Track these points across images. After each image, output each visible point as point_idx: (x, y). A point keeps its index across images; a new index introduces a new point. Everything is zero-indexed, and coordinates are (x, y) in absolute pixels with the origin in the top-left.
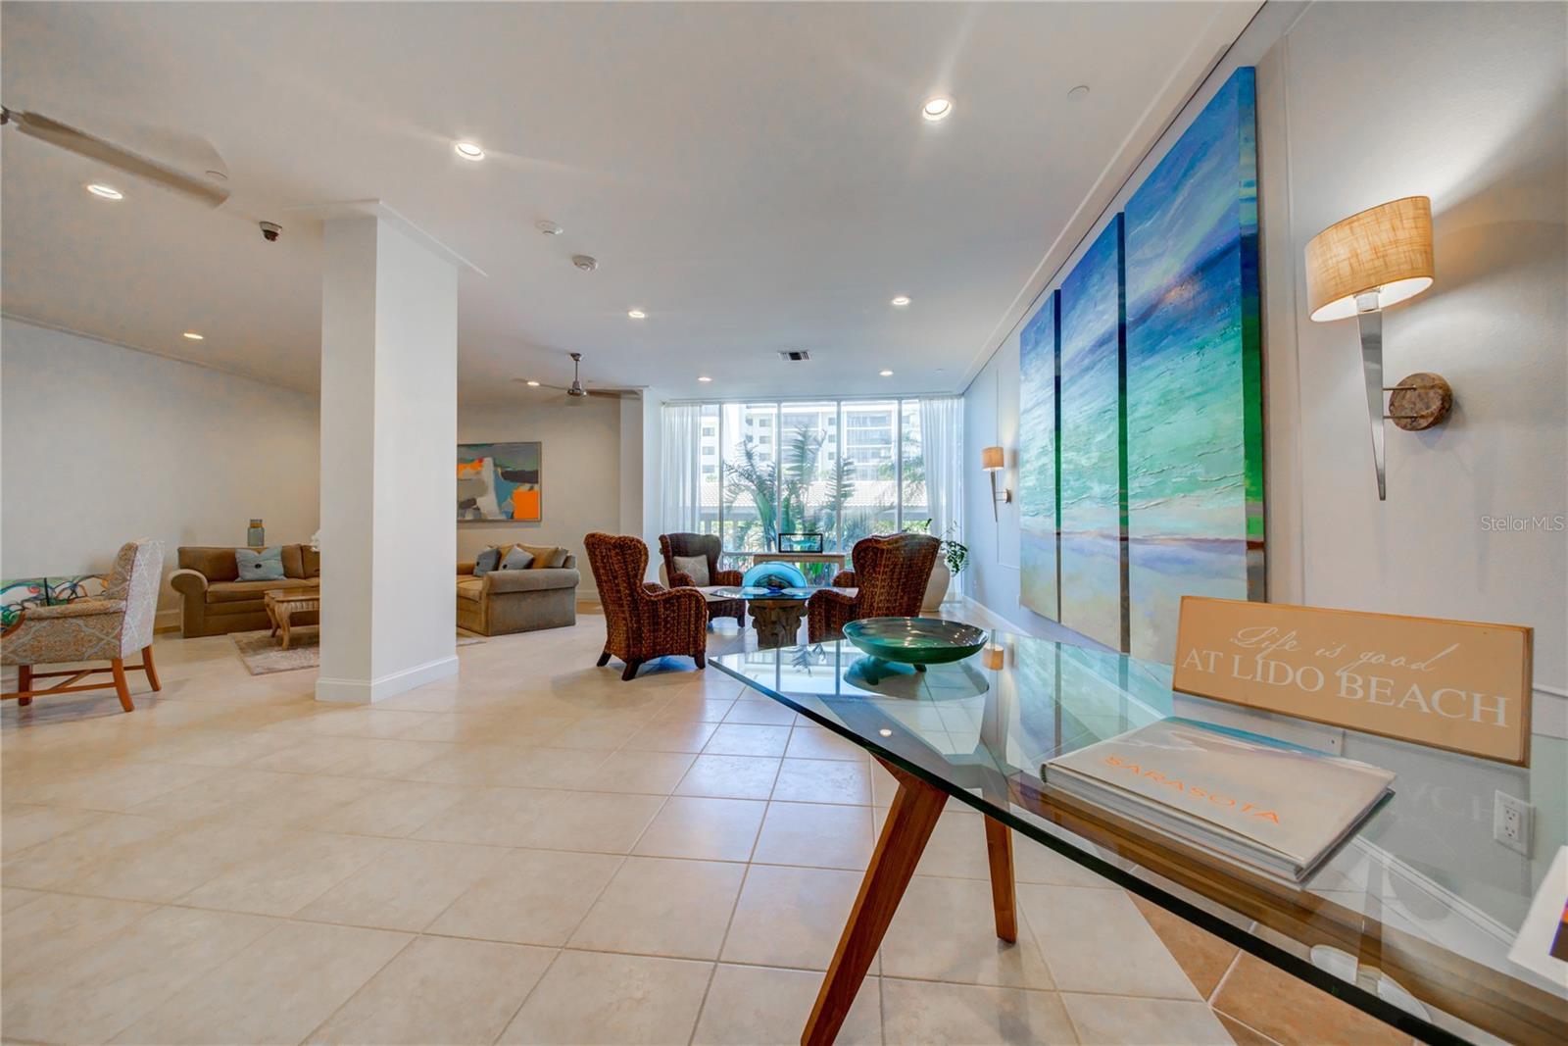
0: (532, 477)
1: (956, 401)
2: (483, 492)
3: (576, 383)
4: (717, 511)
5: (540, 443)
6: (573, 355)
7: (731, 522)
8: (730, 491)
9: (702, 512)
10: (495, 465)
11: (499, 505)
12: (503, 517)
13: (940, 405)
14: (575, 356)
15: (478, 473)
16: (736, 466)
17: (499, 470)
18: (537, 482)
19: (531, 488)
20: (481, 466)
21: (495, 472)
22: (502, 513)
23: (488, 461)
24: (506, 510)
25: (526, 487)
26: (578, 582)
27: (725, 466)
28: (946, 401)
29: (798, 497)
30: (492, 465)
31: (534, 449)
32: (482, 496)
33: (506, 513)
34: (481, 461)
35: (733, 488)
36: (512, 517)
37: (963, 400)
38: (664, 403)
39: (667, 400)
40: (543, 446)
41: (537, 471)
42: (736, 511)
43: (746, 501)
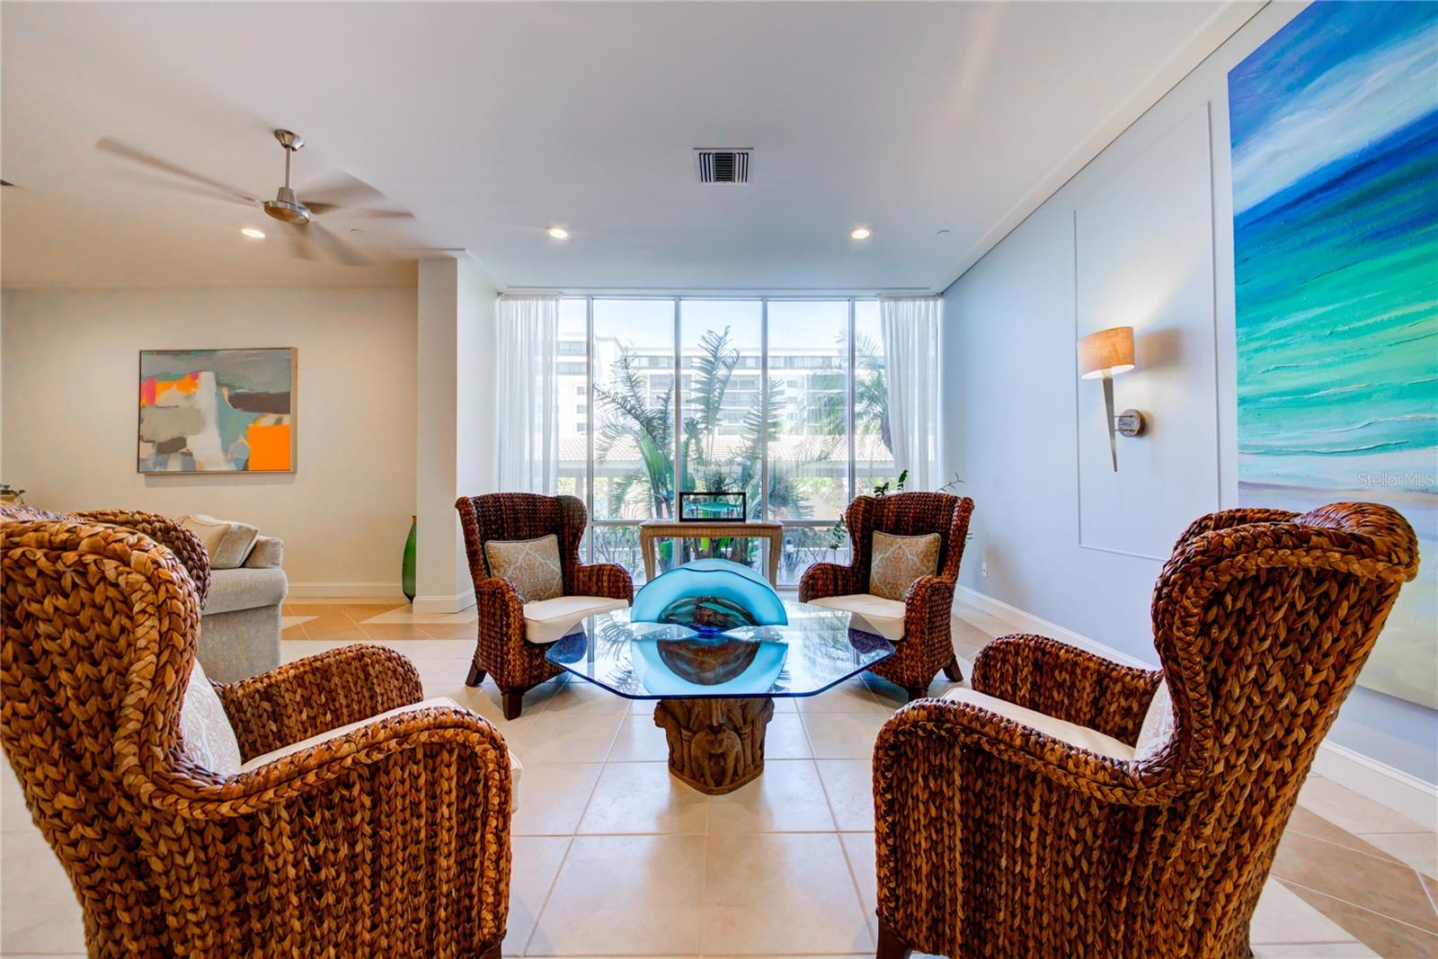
0: (280, 403)
1: (932, 303)
2: (198, 424)
3: (284, 192)
4: (585, 466)
5: (296, 350)
6: (279, 134)
7: (606, 479)
8: (604, 434)
9: (561, 467)
10: (219, 384)
11: (226, 450)
12: (232, 467)
13: (909, 309)
14: (284, 137)
15: (189, 397)
16: (612, 392)
17: (226, 392)
18: (288, 412)
19: (279, 421)
20: (195, 386)
21: (219, 395)
22: (229, 461)
23: (207, 378)
24: (235, 456)
25: (269, 420)
26: (280, 597)
27: (596, 393)
28: (918, 303)
29: (698, 442)
30: (213, 384)
31: (285, 358)
32: (196, 431)
33: (236, 461)
34: (195, 377)
35: (607, 430)
36: (246, 468)
37: (940, 303)
38: (499, 294)
39: (503, 288)
40: (299, 353)
41: (288, 395)
42: (610, 466)
43: (628, 452)
